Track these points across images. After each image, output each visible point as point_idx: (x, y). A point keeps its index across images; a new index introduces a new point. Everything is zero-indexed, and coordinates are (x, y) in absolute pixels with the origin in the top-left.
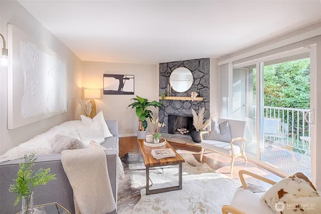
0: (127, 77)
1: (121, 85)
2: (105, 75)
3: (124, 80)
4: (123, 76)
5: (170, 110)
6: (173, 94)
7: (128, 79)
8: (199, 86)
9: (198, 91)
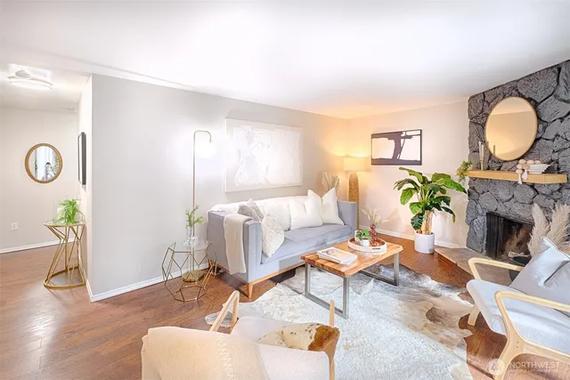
0: (408, 134)
1: (398, 149)
2: (374, 136)
3: (402, 141)
4: (401, 132)
5: (488, 203)
6: (494, 165)
7: (410, 137)
8: (557, 144)
9: (555, 156)
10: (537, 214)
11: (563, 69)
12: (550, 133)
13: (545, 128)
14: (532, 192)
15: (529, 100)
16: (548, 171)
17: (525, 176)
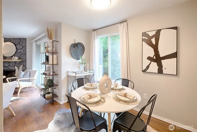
8: (20, 54)
9: (20, 56)
10: (16, 68)
11: (21, 40)
12: (18, 51)
13: (17, 50)
14: (15, 64)
15: (14, 44)
16: (18, 59)
17: (14, 60)
